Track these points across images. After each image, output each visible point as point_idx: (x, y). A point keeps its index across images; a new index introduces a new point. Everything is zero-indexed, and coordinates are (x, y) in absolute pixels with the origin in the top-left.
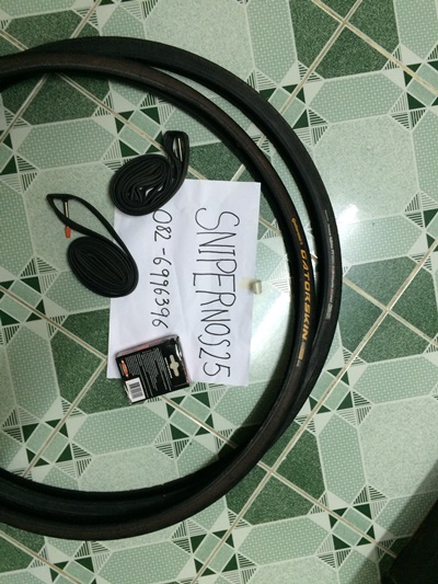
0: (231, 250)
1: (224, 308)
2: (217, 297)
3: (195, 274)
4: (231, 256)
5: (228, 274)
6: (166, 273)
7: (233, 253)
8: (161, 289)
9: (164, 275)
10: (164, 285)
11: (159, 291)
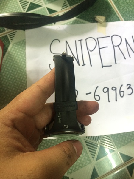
0: (78, 43)
1: (124, 41)
2: (116, 48)
3: (103, 66)
4: (84, 42)
5: (97, 43)
6: (106, 90)
7: (81, 40)
8: (120, 92)
9: (108, 91)
10: (116, 90)
11: (122, 93)
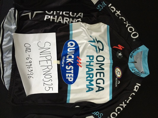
1: (49, 70)
2: (47, 67)
3: (40, 61)
5: (49, 60)
7: (50, 54)
8: (30, 67)
9: (30, 63)
10: (31, 65)
11: (29, 68)
